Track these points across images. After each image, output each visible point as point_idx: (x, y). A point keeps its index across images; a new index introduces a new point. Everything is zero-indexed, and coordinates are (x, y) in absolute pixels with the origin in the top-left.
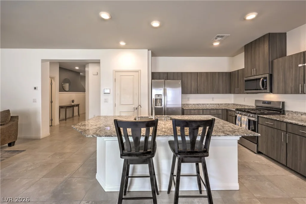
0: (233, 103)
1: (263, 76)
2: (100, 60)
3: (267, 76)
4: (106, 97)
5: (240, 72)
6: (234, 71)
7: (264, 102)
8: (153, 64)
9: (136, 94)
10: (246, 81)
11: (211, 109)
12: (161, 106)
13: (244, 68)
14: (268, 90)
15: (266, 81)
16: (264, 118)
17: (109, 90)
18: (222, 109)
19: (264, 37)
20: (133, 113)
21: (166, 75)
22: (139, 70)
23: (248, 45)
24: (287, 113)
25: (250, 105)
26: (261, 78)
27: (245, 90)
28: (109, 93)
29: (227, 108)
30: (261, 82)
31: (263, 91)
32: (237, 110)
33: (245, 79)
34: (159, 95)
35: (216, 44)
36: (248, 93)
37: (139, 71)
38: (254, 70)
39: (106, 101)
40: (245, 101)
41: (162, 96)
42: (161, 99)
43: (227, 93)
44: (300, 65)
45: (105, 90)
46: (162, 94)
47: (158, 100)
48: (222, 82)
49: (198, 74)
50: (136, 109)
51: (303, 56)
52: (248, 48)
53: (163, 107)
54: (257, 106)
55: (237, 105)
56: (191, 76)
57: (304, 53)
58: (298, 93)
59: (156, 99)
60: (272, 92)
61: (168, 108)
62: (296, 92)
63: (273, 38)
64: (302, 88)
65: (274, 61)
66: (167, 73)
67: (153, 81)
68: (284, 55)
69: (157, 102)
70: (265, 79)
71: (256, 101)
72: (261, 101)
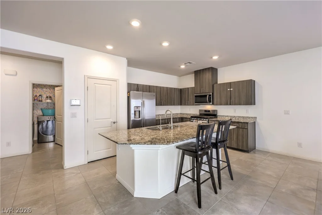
0: (180, 112)
1: (208, 94)
2: (63, 59)
3: (211, 94)
4: (74, 110)
5: (190, 90)
6: (185, 88)
7: (206, 111)
8: (129, 75)
9: (114, 106)
10: (196, 96)
13: (194, 86)
14: (211, 103)
15: (211, 97)
16: (213, 120)
17: (79, 101)
18: (179, 118)
19: (209, 69)
20: (110, 128)
21: (136, 87)
22: (117, 79)
23: (197, 71)
24: (218, 117)
25: (194, 113)
26: (207, 95)
27: (195, 103)
28: (80, 105)
29: (182, 116)
30: (207, 98)
31: (209, 103)
32: (192, 117)
33: (195, 95)
34: (137, 107)
35: (183, 67)
36: (196, 105)
37: (118, 81)
38: (202, 90)
39: (74, 116)
40: (190, 111)
41: (141, 108)
42: (139, 111)
43: (179, 105)
44: (229, 90)
45: (72, 101)
46: (141, 106)
47: (136, 112)
48: (176, 96)
49: (161, 88)
50: (114, 123)
51: (230, 84)
52: (198, 73)
53: (142, 119)
54: (200, 114)
55: (184, 114)
56: (157, 90)
57: (230, 83)
58: (228, 105)
59: (135, 111)
60: (213, 104)
61: (146, 120)
62: (227, 104)
63: (213, 71)
64: (229, 102)
65: (215, 85)
66: (138, 84)
67: (131, 92)
68: (217, 83)
69: (136, 115)
70: (210, 95)
71: (200, 110)
72: (203, 110)
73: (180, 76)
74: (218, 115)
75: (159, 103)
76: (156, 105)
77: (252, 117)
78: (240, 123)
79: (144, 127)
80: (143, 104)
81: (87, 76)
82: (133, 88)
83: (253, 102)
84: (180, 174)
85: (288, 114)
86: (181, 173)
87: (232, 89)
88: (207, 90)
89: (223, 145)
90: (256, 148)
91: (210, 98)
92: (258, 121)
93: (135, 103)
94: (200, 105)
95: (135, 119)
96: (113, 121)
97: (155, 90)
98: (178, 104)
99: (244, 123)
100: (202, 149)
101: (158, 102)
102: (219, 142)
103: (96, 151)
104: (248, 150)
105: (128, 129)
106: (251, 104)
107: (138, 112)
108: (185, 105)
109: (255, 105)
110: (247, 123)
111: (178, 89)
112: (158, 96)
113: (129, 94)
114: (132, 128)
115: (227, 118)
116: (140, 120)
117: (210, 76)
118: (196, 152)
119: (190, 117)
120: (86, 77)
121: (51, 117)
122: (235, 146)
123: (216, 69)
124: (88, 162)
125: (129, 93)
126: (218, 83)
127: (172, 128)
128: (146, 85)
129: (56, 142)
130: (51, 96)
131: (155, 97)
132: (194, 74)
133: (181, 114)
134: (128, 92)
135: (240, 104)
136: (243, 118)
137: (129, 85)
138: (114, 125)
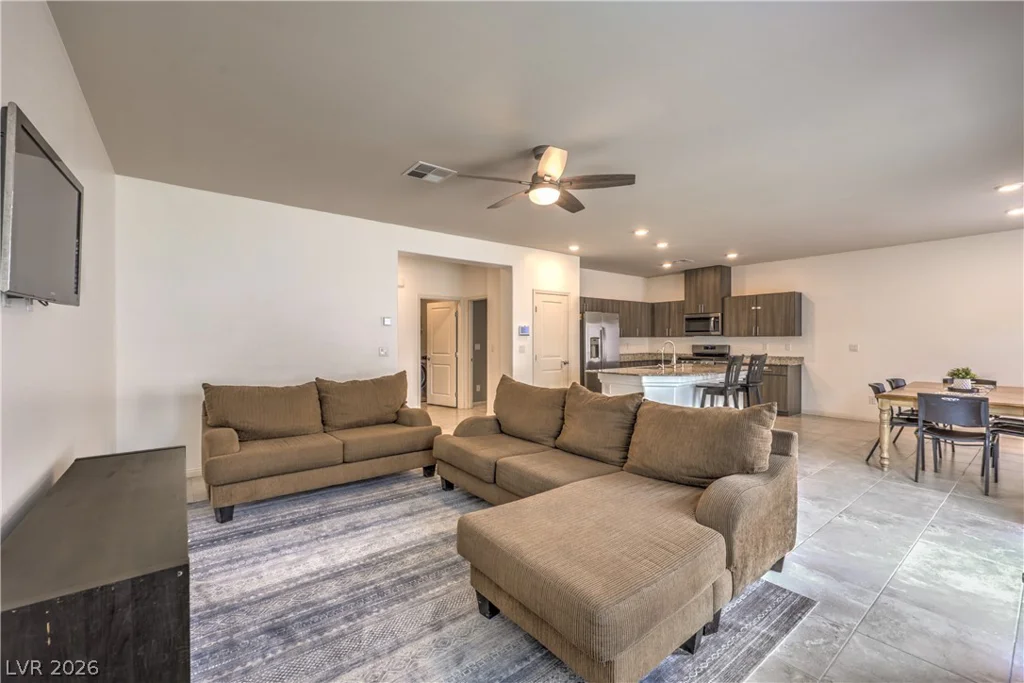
0: (648, 351)
1: (714, 315)
2: (511, 267)
3: (719, 315)
5: (673, 306)
6: (663, 303)
7: (706, 348)
8: (582, 283)
10: (687, 319)
12: (597, 356)
13: (684, 299)
14: (719, 333)
19: (716, 267)
20: (560, 371)
22: (568, 293)
23: (690, 270)
26: (711, 317)
27: (686, 332)
30: (712, 323)
31: (713, 333)
33: (685, 316)
34: (595, 339)
35: (667, 266)
36: (687, 336)
37: (568, 295)
38: (701, 306)
39: (522, 350)
41: (600, 339)
44: (753, 308)
46: (598, 336)
47: (593, 348)
48: (644, 320)
50: (565, 364)
51: (755, 299)
52: (693, 275)
53: (601, 360)
54: (694, 353)
57: (755, 296)
59: (591, 346)
60: (722, 334)
61: (607, 362)
62: (749, 334)
63: (723, 271)
64: (755, 331)
65: (727, 299)
67: (586, 314)
68: (729, 295)
69: (593, 353)
70: (718, 318)
71: (694, 347)
72: (701, 346)
73: (648, 277)
74: (731, 354)
75: (625, 333)
76: (621, 335)
77: (795, 358)
78: (774, 368)
80: (603, 333)
81: (536, 290)
82: (590, 307)
83: (797, 332)
85: (855, 350)
87: (759, 308)
88: (710, 308)
90: (803, 410)
91: (718, 322)
92: (805, 362)
93: (592, 330)
94: (695, 336)
95: (592, 359)
96: (564, 360)
98: (647, 333)
99: (780, 365)
100: (731, 386)
101: (622, 330)
104: (786, 412)
106: (793, 334)
107: (596, 347)
108: (662, 336)
109: (801, 335)
110: (786, 367)
111: (648, 304)
112: (623, 320)
113: (583, 317)
116: (599, 361)
117: (717, 282)
120: (535, 292)
123: (728, 268)
125: (582, 315)
126: (733, 295)
127: (675, 367)
129: (428, 402)
131: (618, 320)
132: (683, 276)
133: (651, 354)
134: (581, 313)
135: (774, 334)
136: (780, 358)
137: (583, 300)
138: (565, 367)
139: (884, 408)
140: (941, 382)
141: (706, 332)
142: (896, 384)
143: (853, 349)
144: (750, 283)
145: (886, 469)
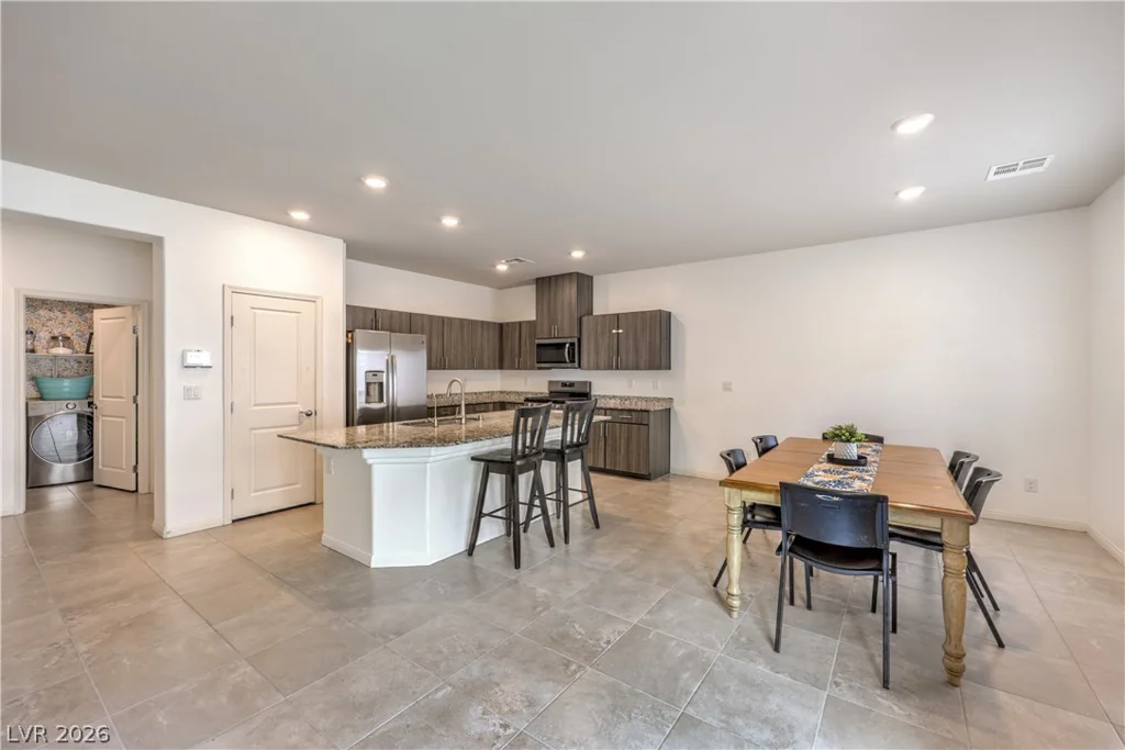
0: (499, 389)
1: (569, 340)
2: (161, 239)
3: (576, 341)
4: (193, 379)
5: (524, 327)
6: (512, 323)
7: (564, 384)
8: (350, 284)
9: (308, 369)
10: (539, 346)
11: (477, 404)
12: (381, 400)
13: (534, 318)
14: (576, 365)
17: (208, 354)
18: (495, 403)
19: (570, 276)
20: (295, 428)
21: (371, 316)
22: (317, 298)
23: (543, 278)
26: (565, 344)
27: (538, 363)
28: (211, 367)
29: (503, 400)
30: (566, 350)
31: (569, 365)
32: (527, 400)
33: (537, 341)
34: (375, 373)
35: (502, 267)
36: (540, 368)
37: (319, 301)
38: (554, 328)
39: (193, 394)
41: (385, 375)
42: (381, 384)
43: (494, 368)
44: (614, 331)
45: (189, 354)
46: (383, 368)
47: (372, 387)
48: (488, 344)
49: (444, 322)
50: (308, 415)
51: (617, 319)
52: (546, 285)
53: (388, 407)
54: (551, 392)
55: (509, 393)
56: (431, 325)
57: (618, 315)
58: (612, 369)
59: (368, 384)
60: (580, 366)
61: (399, 409)
62: (610, 367)
63: (584, 282)
64: (616, 363)
65: (585, 319)
66: (376, 310)
67: (359, 333)
68: (590, 312)
69: (372, 393)
70: (572, 344)
71: (550, 383)
72: (557, 382)
73: (500, 288)
74: (593, 393)
75: (436, 363)
76: (430, 367)
77: (664, 399)
78: (634, 414)
79: (393, 421)
80: (391, 365)
81: (230, 287)
82: (364, 321)
83: (663, 363)
84: (479, 515)
85: (730, 390)
86: (481, 512)
87: (620, 331)
88: (564, 332)
89: (579, 454)
90: (671, 471)
91: (574, 349)
92: (676, 407)
93: (366, 360)
94: (550, 368)
95: (368, 406)
96: (306, 410)
97: (427, 327)
98: (494, 363)
99: (641, 411)
100: (524, 456)
101: (434, 360)
102: (568, 447)
103: (256, 491)
104: (650, 474)
105: (348, 425)
106: (659, 368)
107: (377, 387)
108: (512, 367)
109: (670, 368)
110: (647, 411)
111: (495, 323)
112: (434, 344)
113: (352, 338)
114: (359, 424)
115: (613, 401)
116: (383, 409)
117: (574, 296)
118: (512, 463)
119: (522, 401)
120: (228, 291)
121: (76, 402)
122: (621, 467)
123: (588, 276)
124: (233, 521)
125: (350, 335)
126: (596, 312)
127: (463, 421)
128: (401, 313)
129: (96, 481)
130: (69, 335)
131: (425, 345)
132: (534, 286)
133: (501, 392)
134: (348, 332)
135: (637, 368)
136: (647, 399)
137: (351, 310)
138: (307, 421)
139: (732, 506)
140: (820, 437)
141: (559, 362)
142: (764, 447)
143: (727, 387)
144: (613, 298)
145: (735, 615)
